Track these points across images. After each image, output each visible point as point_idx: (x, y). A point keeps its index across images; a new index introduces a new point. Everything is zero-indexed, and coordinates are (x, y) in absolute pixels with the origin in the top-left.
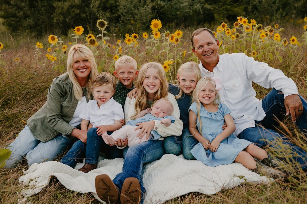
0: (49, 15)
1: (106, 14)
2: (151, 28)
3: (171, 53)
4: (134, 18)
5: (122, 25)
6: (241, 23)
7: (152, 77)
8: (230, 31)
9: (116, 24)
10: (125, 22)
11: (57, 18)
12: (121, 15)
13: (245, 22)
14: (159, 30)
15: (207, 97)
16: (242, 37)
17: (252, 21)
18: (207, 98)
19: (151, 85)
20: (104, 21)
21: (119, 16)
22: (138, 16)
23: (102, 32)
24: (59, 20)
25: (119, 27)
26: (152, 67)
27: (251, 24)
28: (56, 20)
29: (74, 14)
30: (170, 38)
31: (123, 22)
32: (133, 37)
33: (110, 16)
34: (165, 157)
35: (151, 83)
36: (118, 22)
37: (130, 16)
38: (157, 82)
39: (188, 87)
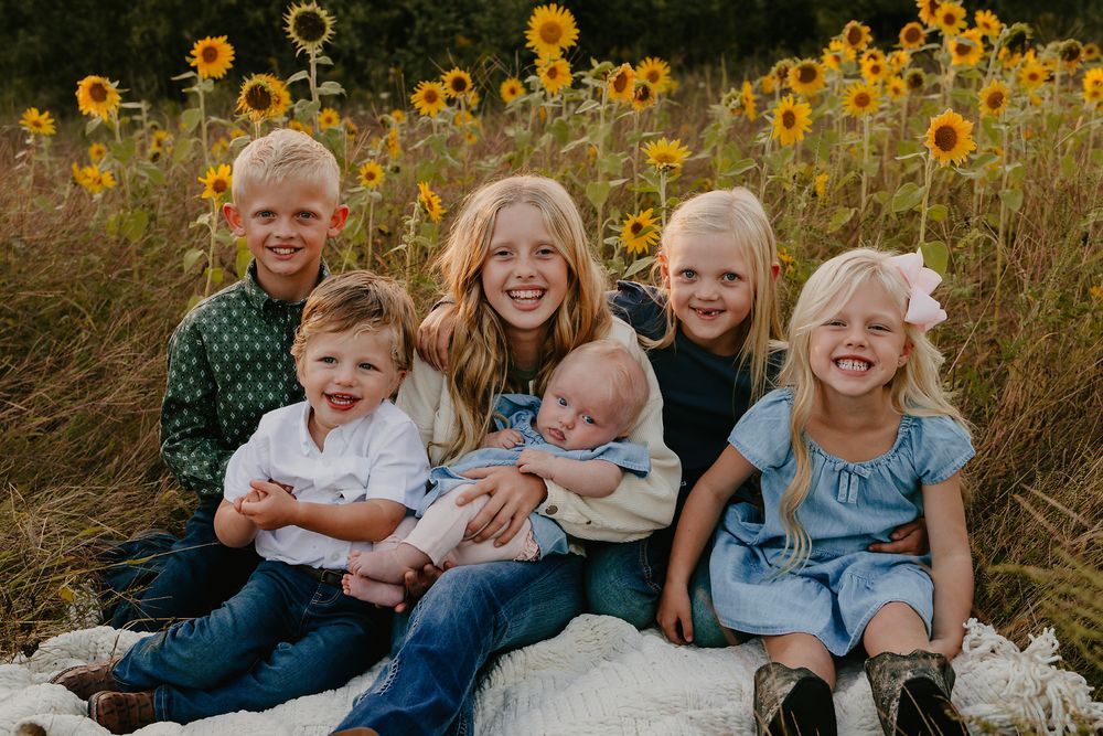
0: (113, 13)
1: (353, 10)
2: (528, 45)
3: (619, 155)
4: (468, 24)
5: (419, 56)
6: (933, 26)
7: (524, 251)
8: (883, 61)
9: (392, 52)
10: (432, 40)
11: (144, 28)
12: (416, 13)
13: (949, 19)
14: (568, 54)
15: (854, 358)
16: (936, 88)
17: (981, 17)
18: (850, 362)
19: (526, 289)
20: (318, 10)
21: (408, 19)
22: (488, 14)
23: (313, 61)
24: (152, 34)
25: (407, 65)
26: (519, 199)
27: (977, 33)
28: (142, 37)
29: (214, 9)
30: (611, 85)
31: (422, 40)
32: (448, 85)
33: (367, 20)
34: (581, 625)
35: (525, 281)
36: (403, 44)
37: (453, 15)
38: (554, 269)
39: (707, 306)
